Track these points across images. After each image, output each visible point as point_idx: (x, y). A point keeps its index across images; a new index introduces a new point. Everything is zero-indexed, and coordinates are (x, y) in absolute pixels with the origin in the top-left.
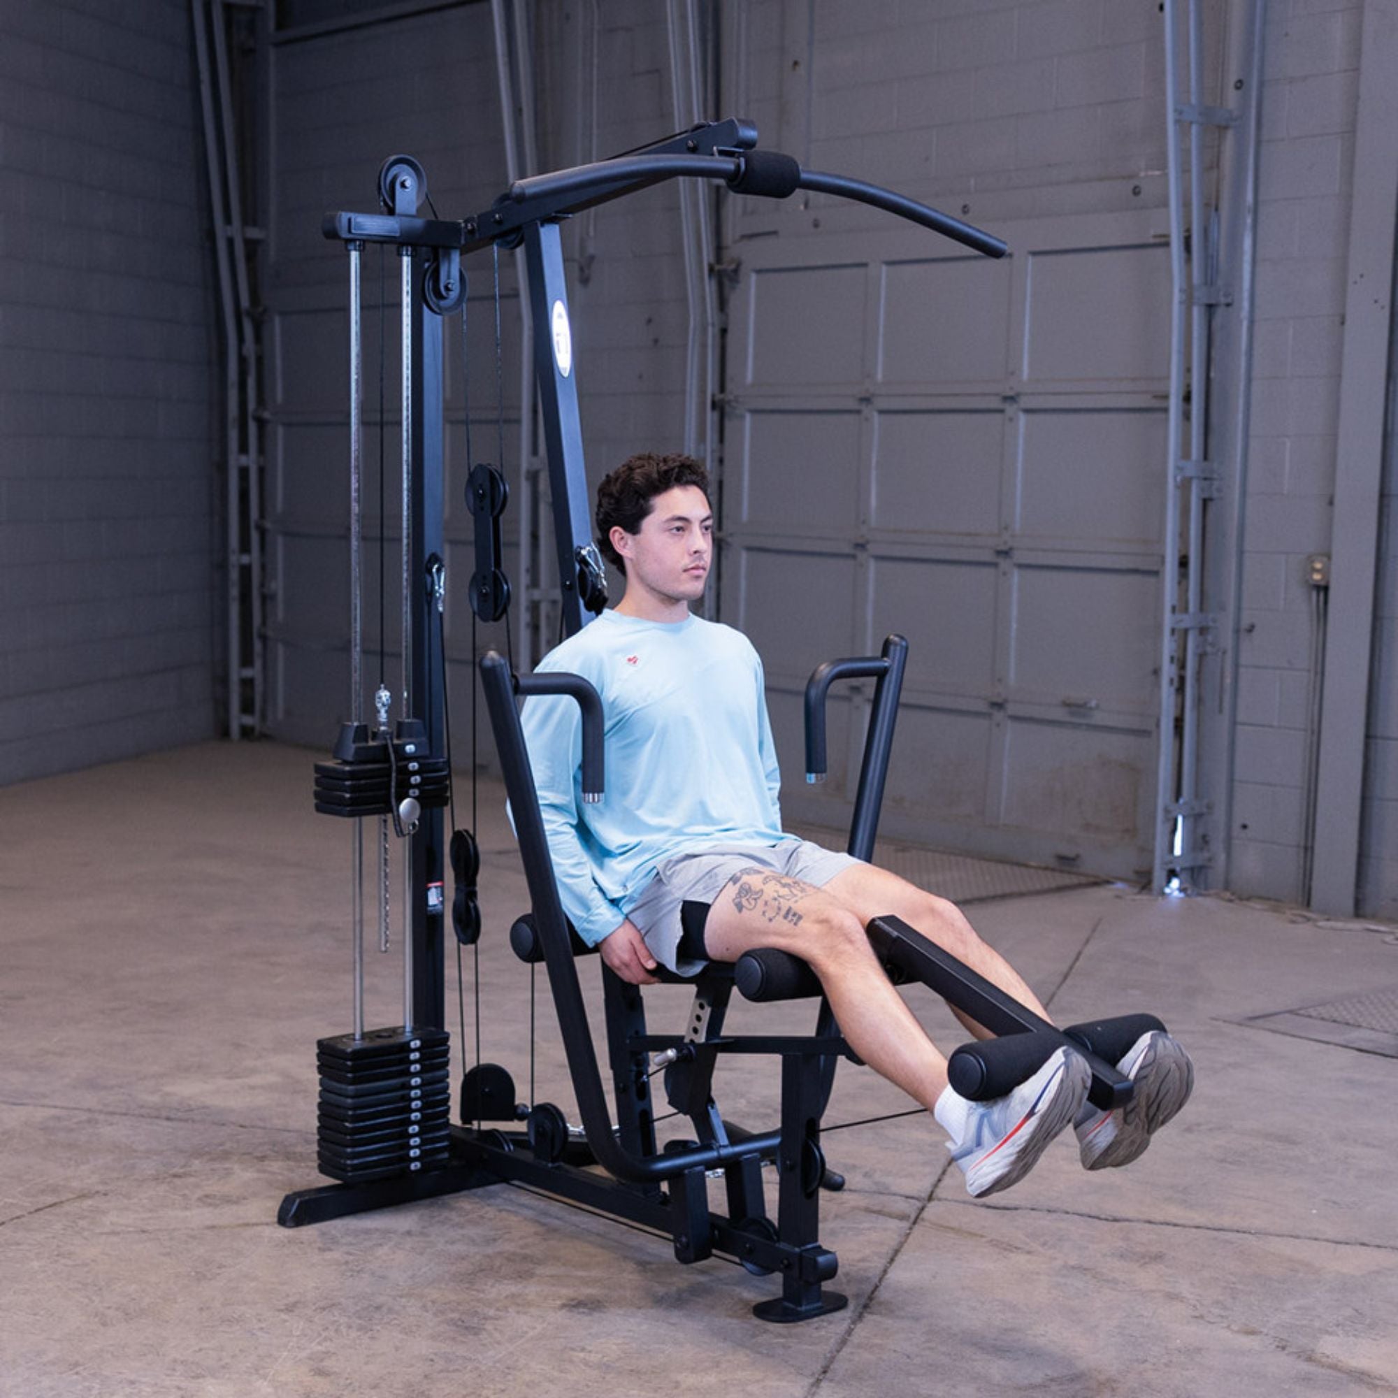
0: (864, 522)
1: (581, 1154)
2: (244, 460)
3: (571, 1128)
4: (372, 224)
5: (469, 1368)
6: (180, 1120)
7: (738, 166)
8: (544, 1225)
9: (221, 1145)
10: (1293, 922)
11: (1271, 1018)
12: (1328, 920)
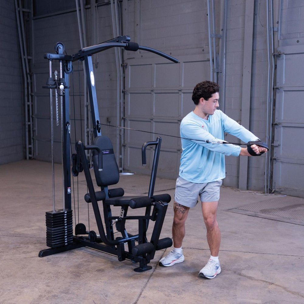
0: (152, 115)
1: (99, 241)
2: (28, 103)
3: (97, 235)
4: (54, 56)
5: (78, 284)
6: (18, 236)
7: (127, 45)
8: (92, 255)
9: (27, 241)
10: (236, 191)
11: (232, 210)
12: (242, 190)
